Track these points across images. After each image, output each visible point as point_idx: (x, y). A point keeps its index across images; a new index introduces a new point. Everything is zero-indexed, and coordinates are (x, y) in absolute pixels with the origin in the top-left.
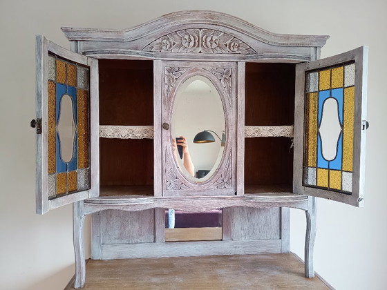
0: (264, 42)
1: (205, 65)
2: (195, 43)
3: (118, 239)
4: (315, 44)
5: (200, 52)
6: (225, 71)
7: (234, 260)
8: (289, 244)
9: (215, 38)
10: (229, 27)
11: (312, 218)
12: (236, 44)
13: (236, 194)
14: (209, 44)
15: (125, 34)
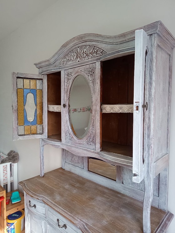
0: (110, 43)
2: (76, 56)
3: (71, 162)
5: (79, 61)
6: (91, 70)
9: (85, 50)
10: (91, 41)
12: (95, 50)
13: (96, 150)
14: (82, 55)
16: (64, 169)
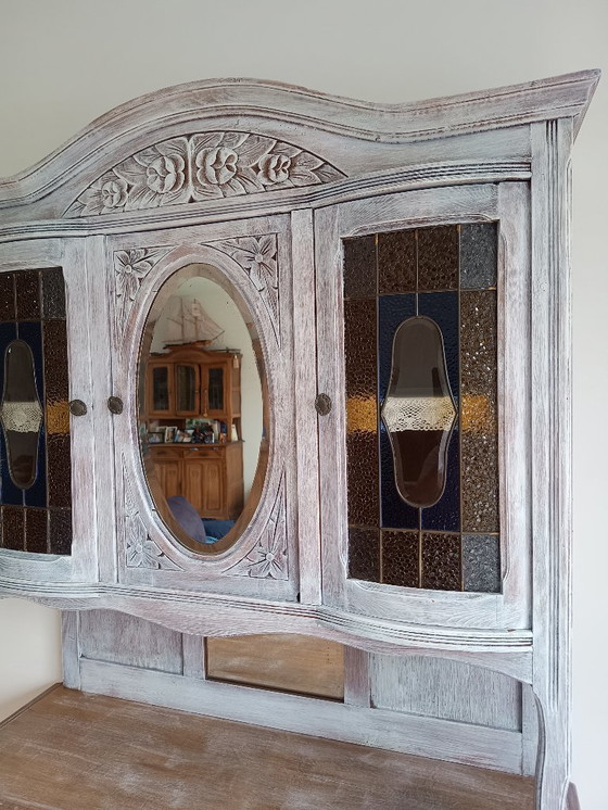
0: (364, 136)
2: (178, 176)
3: (111, 651)
5: (192, 201)
6: (260, 245)
9: (226, 153)
12: (284, 160)
13: (298, 598)
14: (211, 172)
16: (76, 691)
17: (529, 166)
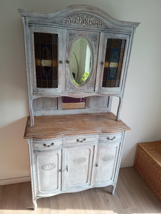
0: (113, 23)
1: (86, 33)
2: (82, 21)
3: (42, 108)
4: (134, 26)
5: (84, 26)
7: (89, 115)
8: (111, 109)
9: (91, 19)
10: (98, 14)
11: (122, 100)
13: (94, 91)
15: (50, 15)
17: (131, 33)
